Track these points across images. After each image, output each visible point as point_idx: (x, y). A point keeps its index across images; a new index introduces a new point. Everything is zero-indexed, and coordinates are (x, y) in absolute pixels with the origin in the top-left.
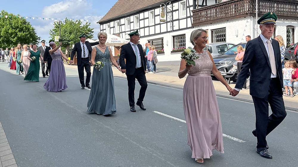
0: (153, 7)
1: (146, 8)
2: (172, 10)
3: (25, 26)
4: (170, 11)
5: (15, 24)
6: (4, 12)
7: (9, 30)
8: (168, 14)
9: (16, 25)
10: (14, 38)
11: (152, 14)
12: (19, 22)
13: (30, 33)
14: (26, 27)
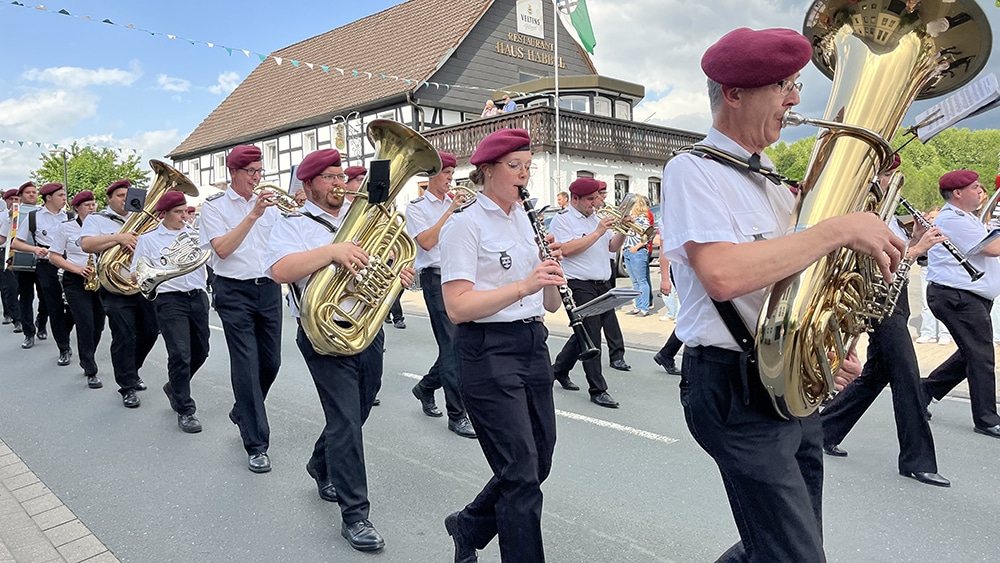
0: (314, 122)
1: (297, 125)
2: (360, 132)
4: (356, 133)
8: (350, 141)
11: (310, 140)
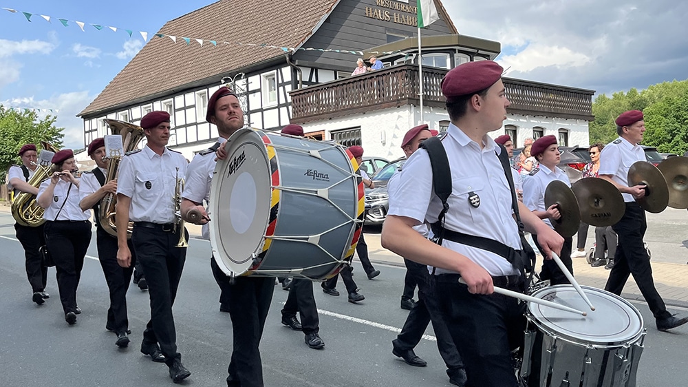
0: (205, 83)
1: (190, 86)
2: (246, 90)
4: (242, 92)
11: (202, 99)
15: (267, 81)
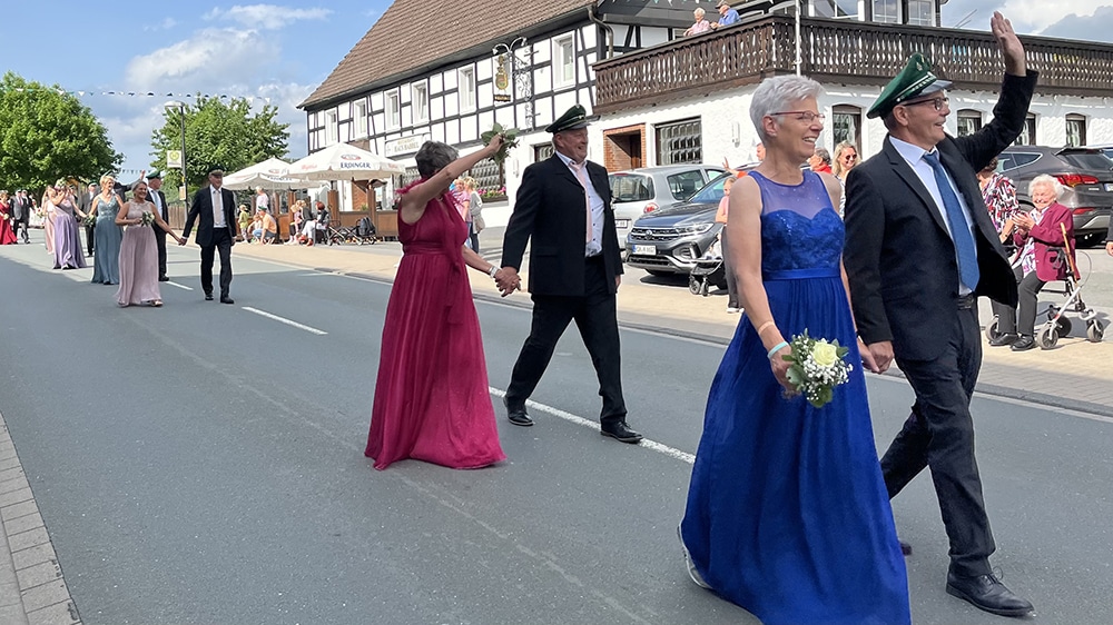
0: (473, 54)
1: (451, 59)
2: (529, 64)
3: (76, 121)
4: (523, 66)
5: (46, 115)
6: (11, 79)
7: (26, 133)
8: (517, 76)
9: (49, 118)
10: (41, 157)
11: (467, 78)
12: (59, 107)
13: (90, 141)
14: (78, 125)
15: (562, 48)
